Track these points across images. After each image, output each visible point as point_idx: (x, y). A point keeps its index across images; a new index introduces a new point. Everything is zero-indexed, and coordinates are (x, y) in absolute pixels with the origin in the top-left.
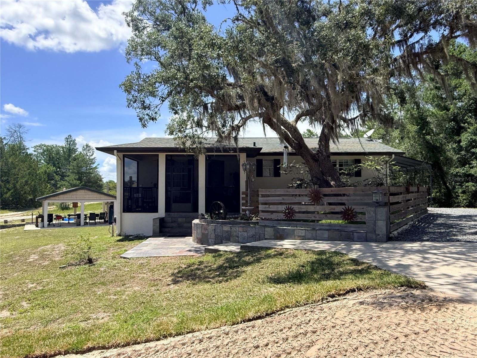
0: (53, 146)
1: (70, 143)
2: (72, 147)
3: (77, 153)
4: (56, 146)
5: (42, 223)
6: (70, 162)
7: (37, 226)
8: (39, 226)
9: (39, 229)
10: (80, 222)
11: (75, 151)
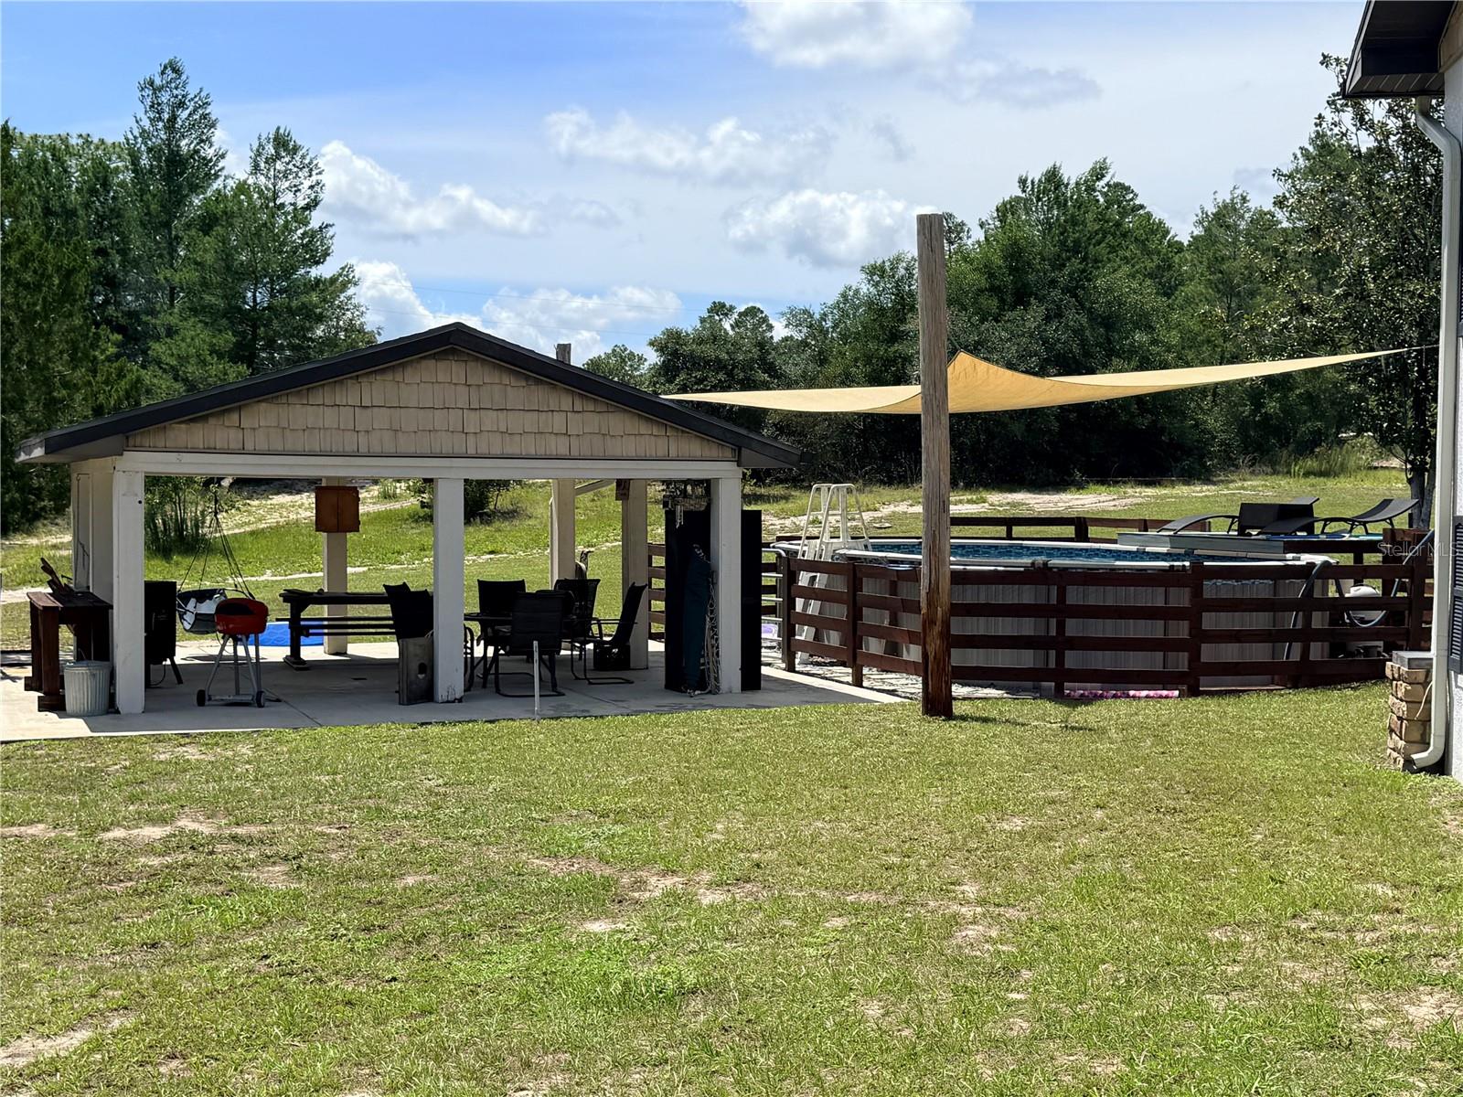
0: (64, 140)
1: (173, 118)
2: (185, 145)
3: (218, 184)
4: (87, 142)
5: (100, 669)
6: (173, 243)
7: (53, 702)
8: (70, 703)
9: (76, 727)
10: (428, 668)
11: (206, 170)
